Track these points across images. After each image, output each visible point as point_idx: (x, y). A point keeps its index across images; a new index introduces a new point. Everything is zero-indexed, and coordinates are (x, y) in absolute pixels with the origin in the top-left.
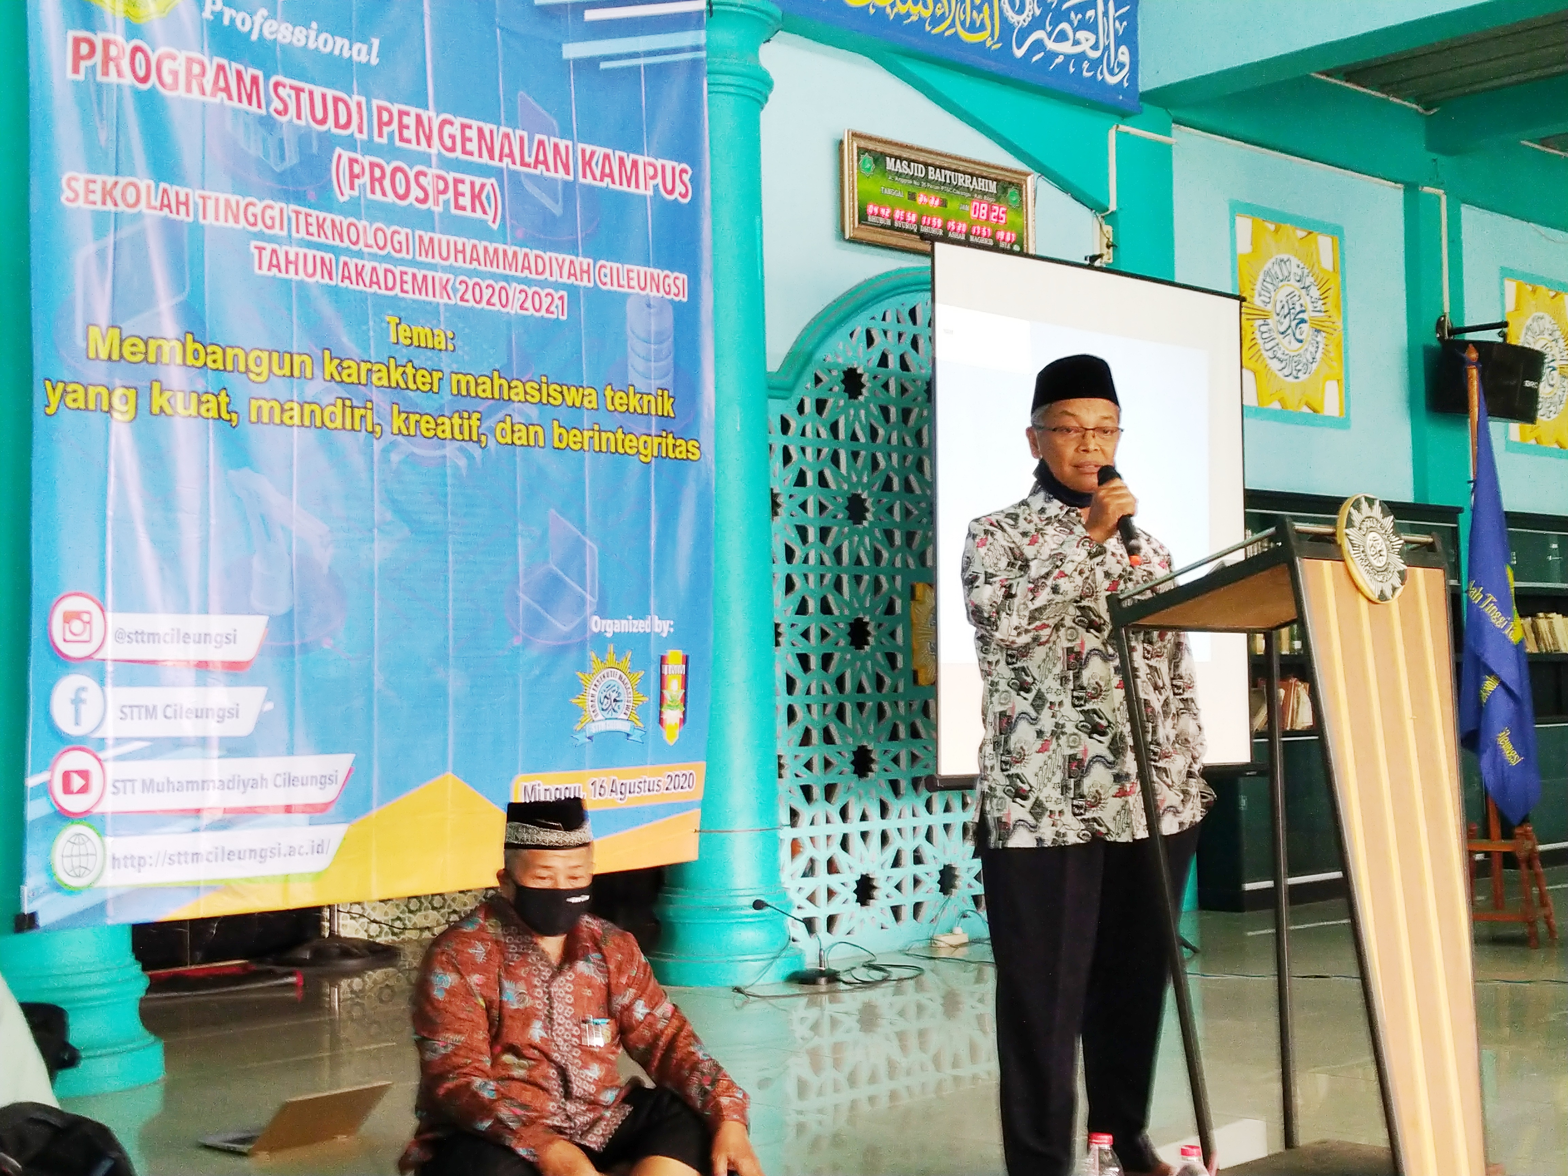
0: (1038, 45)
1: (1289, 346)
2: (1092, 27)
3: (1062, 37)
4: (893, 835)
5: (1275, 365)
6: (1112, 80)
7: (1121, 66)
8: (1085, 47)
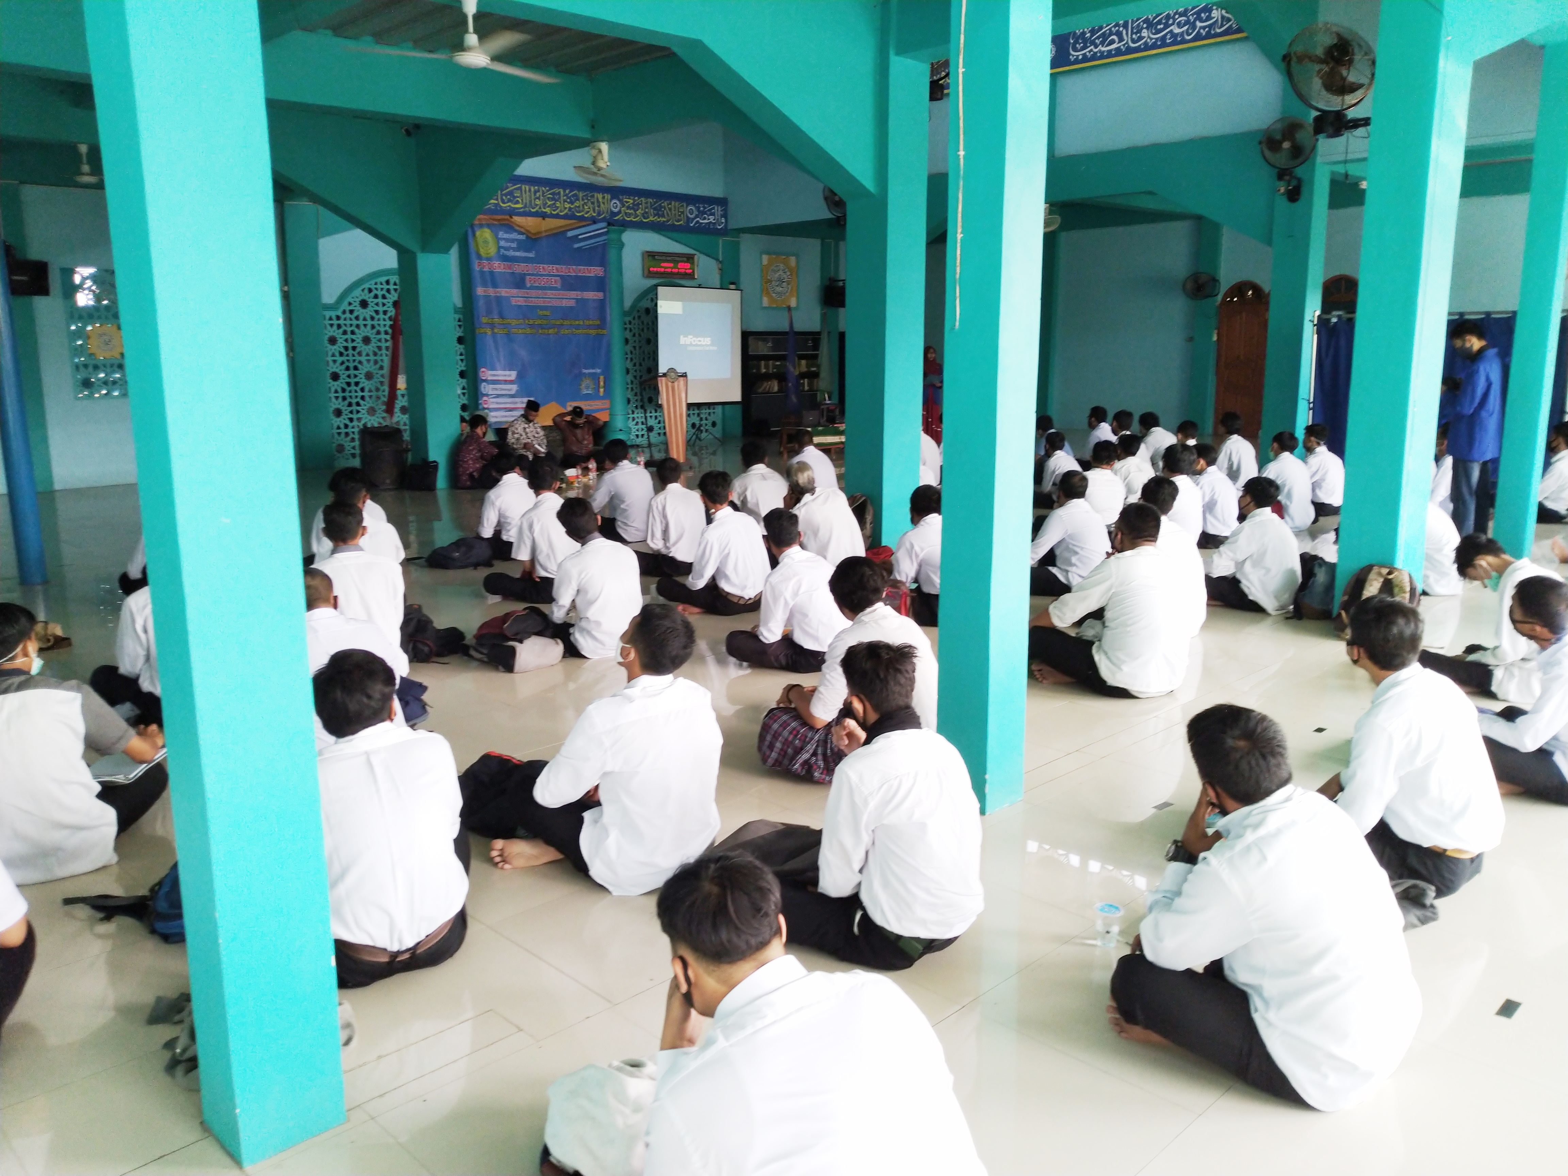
0: (698, 222)
1: (779, 289)
2: (713, 214)
3: (705, 219)
4: (658, 417)
5: (774, 295)
6: (719, 227)
7: (722, 223)
8: (711, 220)
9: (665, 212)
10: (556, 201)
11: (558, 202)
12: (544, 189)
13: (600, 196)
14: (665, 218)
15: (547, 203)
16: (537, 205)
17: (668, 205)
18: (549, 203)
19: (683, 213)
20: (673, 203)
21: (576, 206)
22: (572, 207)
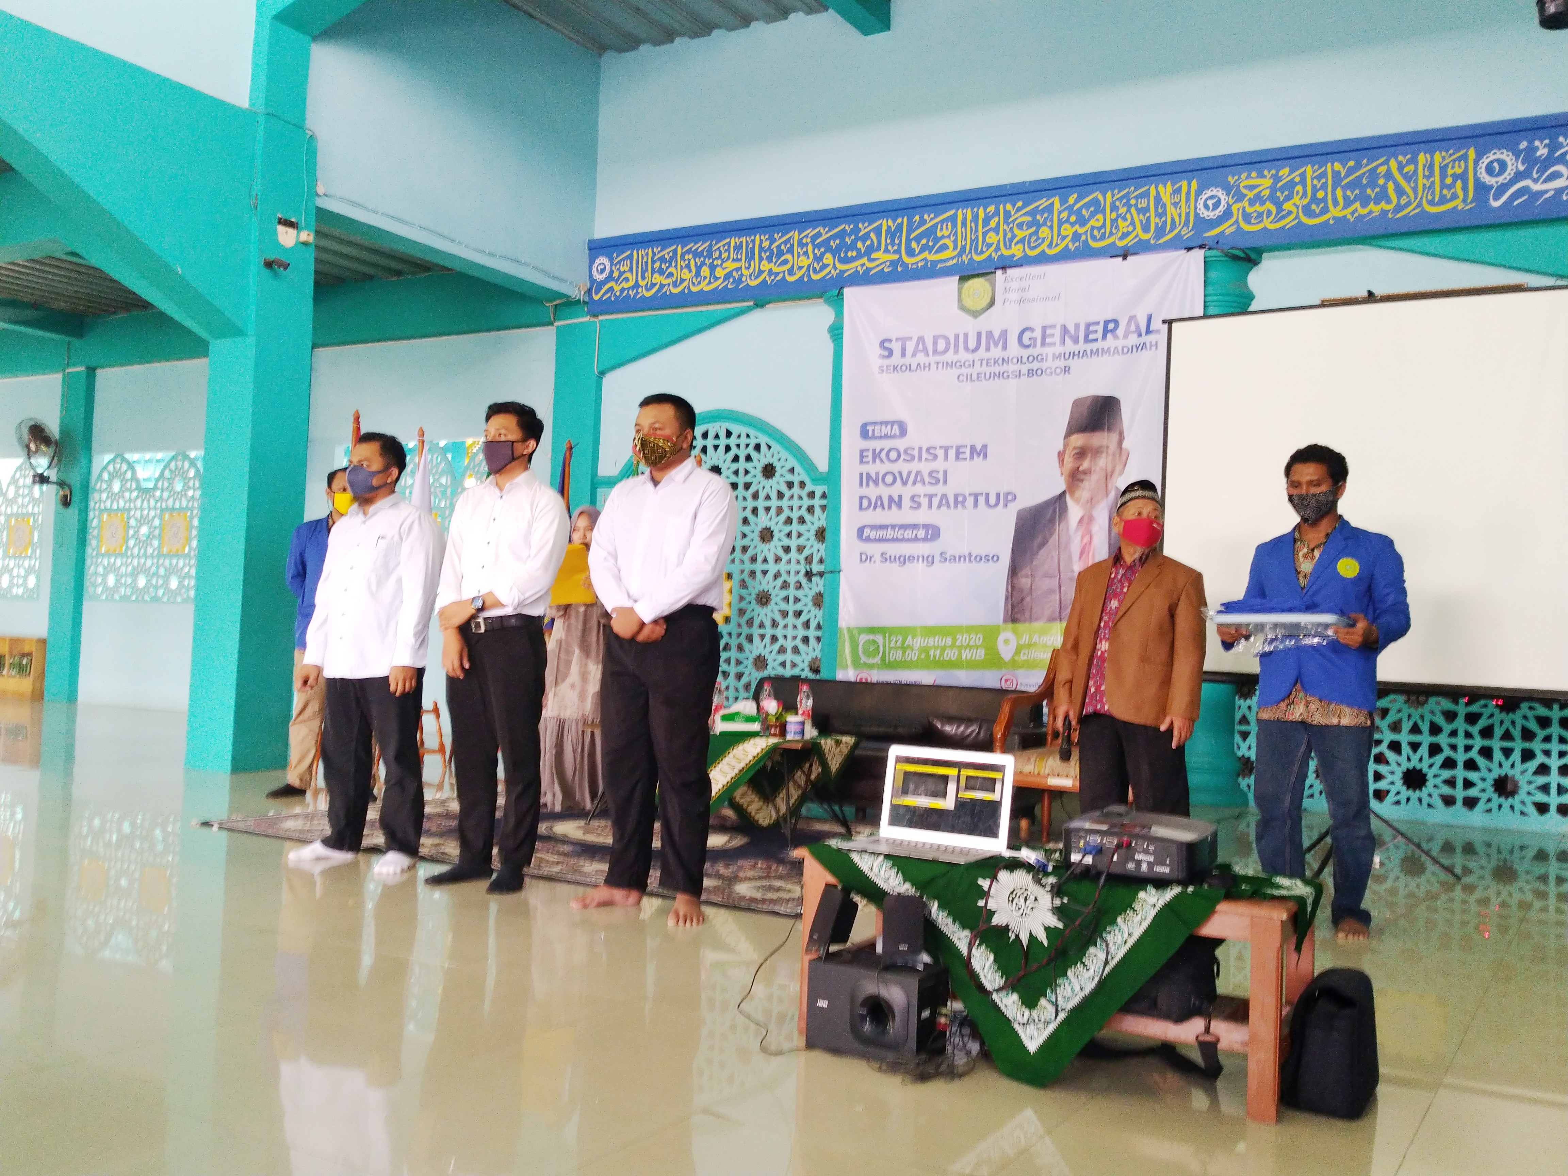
0: (1522, 192)
3: (1548, 179)
9: (1391, 186)
10: (1039, 226)
11: (1043, 229)
12: (1009, 207)
13: (1166, 191)
14: (1388, 201)
15: (1014, 236)
16: (989, 245)
17: (1401, 167)
18: (1020, 234)
19: (1463, 177)
20: (1421, 158)
21: (1093, 228)
22: (1081, 231)
